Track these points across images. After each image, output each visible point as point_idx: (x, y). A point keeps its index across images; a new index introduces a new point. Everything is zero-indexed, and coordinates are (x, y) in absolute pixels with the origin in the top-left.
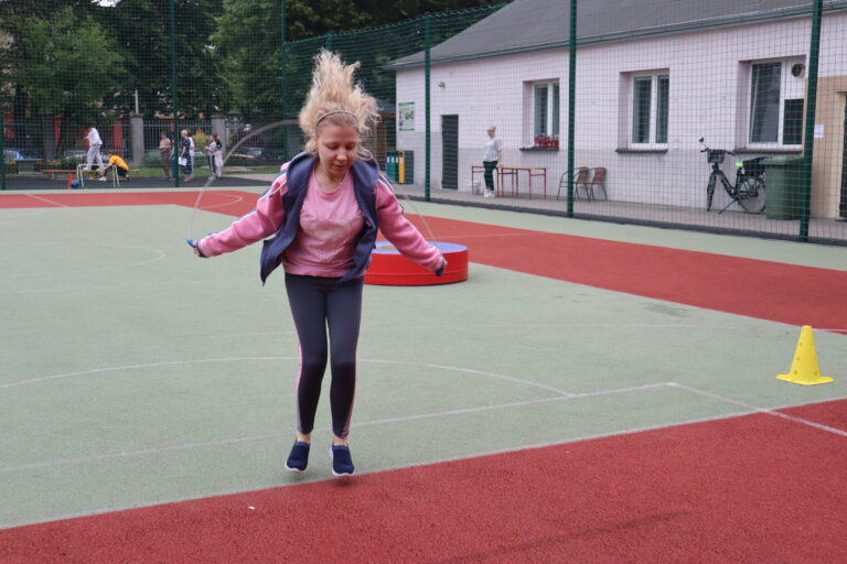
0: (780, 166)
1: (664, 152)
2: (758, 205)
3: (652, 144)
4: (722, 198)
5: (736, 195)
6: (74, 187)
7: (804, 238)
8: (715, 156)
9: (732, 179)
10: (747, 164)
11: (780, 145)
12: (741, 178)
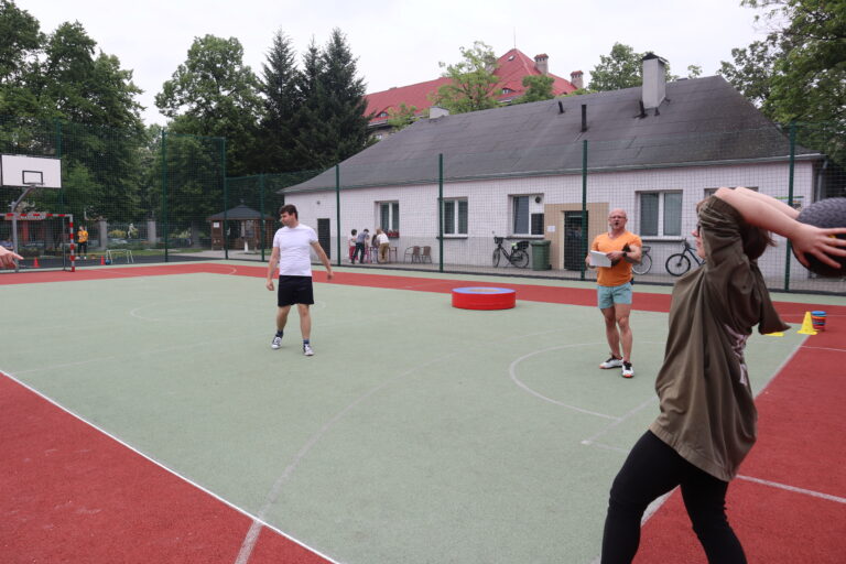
0: (539, 245)
1: (466, 238)
2: (523, 263)
3: (456, 234)
4: (504, 261)
5: (510, 259)
6: (106, 264)
7: (583, 279)
8: (499, 240)
9: (509, 252)
10: (518, 244)
11: (530, 235)
12: (514, 251)
